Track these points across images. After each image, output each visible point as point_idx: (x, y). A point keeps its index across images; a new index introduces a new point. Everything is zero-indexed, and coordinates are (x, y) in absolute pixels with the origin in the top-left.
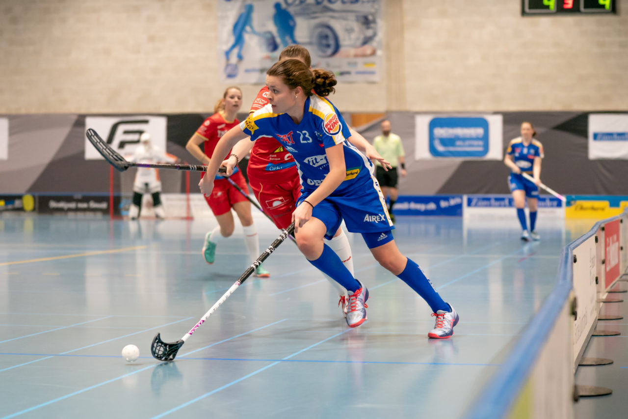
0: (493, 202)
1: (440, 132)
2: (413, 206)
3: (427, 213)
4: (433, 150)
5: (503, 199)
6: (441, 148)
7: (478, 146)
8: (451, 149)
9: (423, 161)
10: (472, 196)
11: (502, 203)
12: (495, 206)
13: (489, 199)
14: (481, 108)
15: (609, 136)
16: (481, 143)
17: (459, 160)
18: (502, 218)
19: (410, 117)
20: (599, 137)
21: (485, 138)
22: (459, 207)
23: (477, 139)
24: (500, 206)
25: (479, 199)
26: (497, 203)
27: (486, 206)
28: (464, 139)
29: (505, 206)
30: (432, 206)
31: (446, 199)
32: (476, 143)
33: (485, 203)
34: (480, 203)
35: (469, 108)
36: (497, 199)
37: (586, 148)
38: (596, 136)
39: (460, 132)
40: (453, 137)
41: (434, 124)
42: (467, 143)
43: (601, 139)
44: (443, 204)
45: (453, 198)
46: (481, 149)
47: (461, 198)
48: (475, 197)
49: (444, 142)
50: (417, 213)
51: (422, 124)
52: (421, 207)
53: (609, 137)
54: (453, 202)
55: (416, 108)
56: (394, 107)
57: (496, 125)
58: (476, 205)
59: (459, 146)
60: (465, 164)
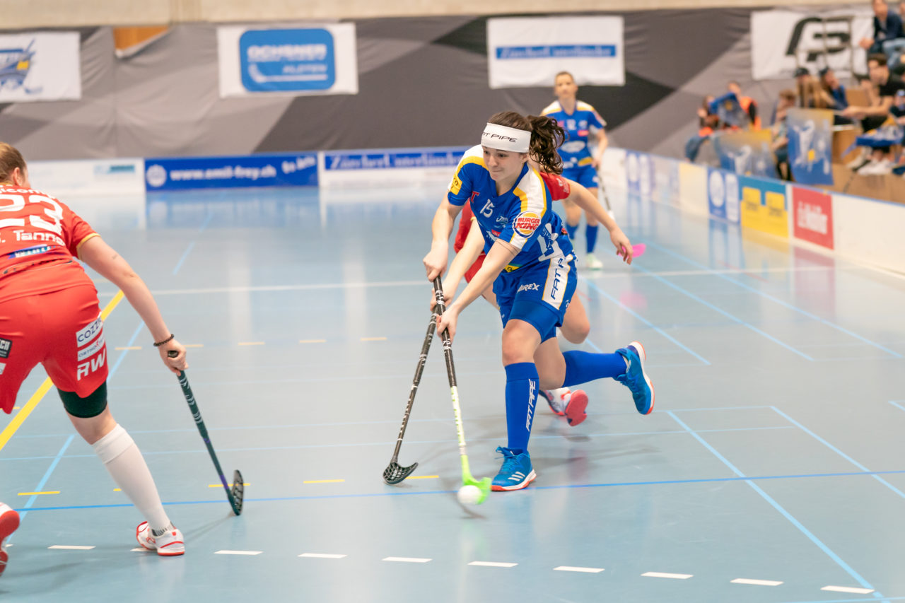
0: (365, 161)
1: (258, 53)
2: (240, 172)
3: (263, 182)
4: (247, 81)
5: (380, 157)
6: (260, 79)
7: (319, 73)
8: (277, 79)
9: (232, 99)
10: (331, 153)
11: (380, 162)
12: (368, 168)
13: (358, 157)
14: (319, 13)
15: (520, 51)
16: (323, 68)
17: (290, 96)
18: (380, 186)
19: (209, 30)
20: (504, 53)
21: (330, 60)
22: (313, 170)
23: (316, 61)
24: (376, 167)
25: (342, 158)
26: (372, 163)
27: (355, 168)
28: (296, 63)
29: (384, 166)
30: (269, 171)
31: (292, 159)
32: (314, 68)
33: (353, 163)
34: (345, 164)
35: (302, 14)
36: (371, 157)
37: (484, 71)
38: (500, 52)
39: (289, 51)
40: (278, 59)
41: (247, 41)
42: (301, 68)
43: (508, 57)
44: (287, 167)
45: (303, 157)
46: (323, 77)
47: (316, 158)
48: (337, 154)
49: (265, 67)
50: (246, 183)
51: (228, 41)
52: (253, 173)
53: (520, 53)
54: (302, 164)
55: (216, 17)
56: (182, 16)
57: (345, 38)
58: (339, 167)
59: (289, 74)
60: (298, 101)
